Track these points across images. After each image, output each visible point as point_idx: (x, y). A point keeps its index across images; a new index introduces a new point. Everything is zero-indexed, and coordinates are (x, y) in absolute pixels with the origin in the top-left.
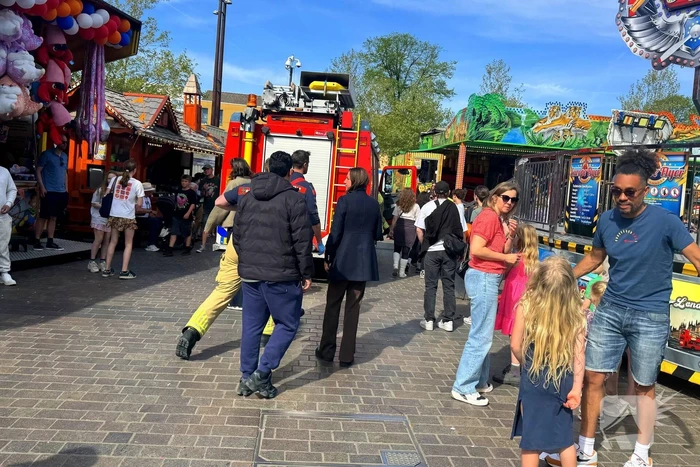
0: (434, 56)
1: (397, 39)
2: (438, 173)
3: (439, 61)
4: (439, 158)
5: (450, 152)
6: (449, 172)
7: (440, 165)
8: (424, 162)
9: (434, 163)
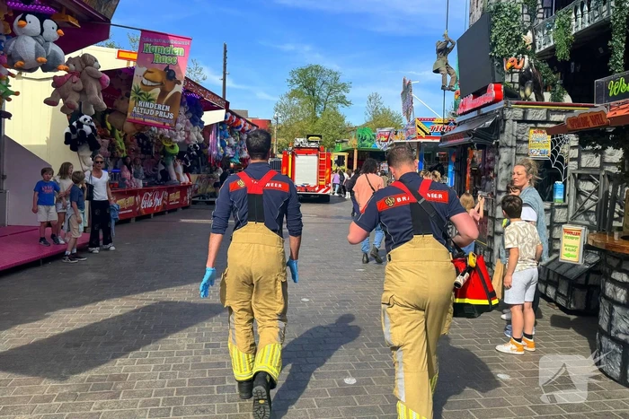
0: (336, 79)
1: (311, 68)
2: (346, 161)
3: (340, 82)
4: (346, 154)
5: (351, 152)
6: (351, 160)
7: (346, 158)
8: (339, 157)
9: (343, 157)
